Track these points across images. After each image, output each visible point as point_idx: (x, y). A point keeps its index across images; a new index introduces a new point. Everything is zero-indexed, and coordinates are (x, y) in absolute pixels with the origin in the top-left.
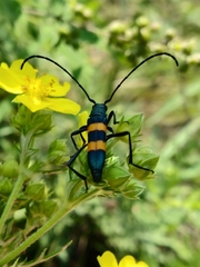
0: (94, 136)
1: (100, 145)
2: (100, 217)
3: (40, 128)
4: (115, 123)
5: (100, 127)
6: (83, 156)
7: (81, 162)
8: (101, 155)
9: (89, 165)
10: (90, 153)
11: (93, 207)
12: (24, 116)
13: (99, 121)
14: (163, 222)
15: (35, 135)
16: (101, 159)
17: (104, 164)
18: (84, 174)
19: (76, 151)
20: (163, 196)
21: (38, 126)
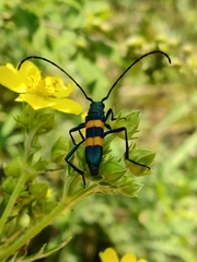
0: (92, 132)
1: (97, 141)
2: (110, 226)
3: (43, 127)
4: (113, 119)
5: (98, 123)
6: (81, 151)
7: (79, 157)
8: (99, 151)
9: (87, 160)
10: (88, 149)
11: (102, 215)
12: (28, 115)
13: (97, 118)
14: (173, 233)
15: (38, 134)
16: (98, 155)
17: (101, 159)
18: (81, 169)
19: (74, 146)
20: (173, 207)
21: (40, 124)
